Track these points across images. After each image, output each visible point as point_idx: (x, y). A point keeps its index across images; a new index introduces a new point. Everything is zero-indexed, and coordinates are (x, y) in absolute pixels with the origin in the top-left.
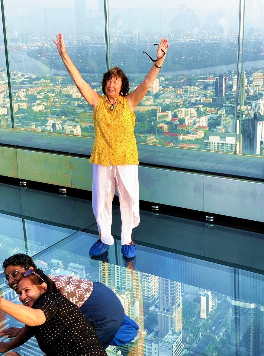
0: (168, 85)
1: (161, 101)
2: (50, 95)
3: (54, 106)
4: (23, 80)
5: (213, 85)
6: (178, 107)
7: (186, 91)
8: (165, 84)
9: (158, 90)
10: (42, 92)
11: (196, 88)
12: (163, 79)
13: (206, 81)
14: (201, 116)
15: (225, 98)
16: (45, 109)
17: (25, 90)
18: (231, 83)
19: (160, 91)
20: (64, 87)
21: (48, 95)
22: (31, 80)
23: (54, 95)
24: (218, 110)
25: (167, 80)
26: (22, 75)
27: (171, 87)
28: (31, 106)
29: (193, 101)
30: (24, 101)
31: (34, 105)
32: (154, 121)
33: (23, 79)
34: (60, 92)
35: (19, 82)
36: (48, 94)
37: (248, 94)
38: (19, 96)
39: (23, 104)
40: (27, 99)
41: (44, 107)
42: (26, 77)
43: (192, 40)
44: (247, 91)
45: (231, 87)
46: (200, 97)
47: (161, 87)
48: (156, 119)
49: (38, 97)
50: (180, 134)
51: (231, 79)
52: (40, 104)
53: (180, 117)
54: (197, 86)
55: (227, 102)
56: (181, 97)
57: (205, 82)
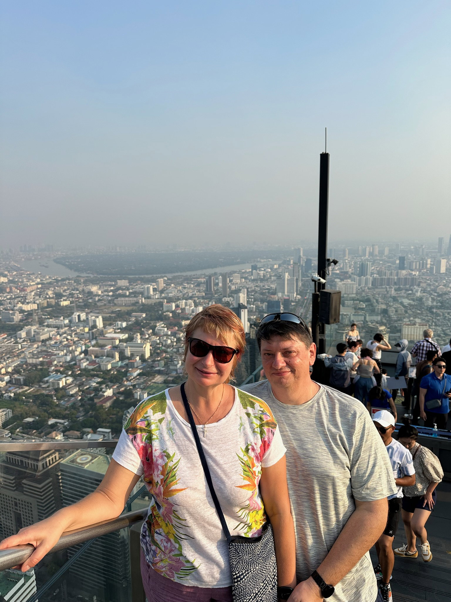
0: (170, 283)
1: (166, 295)
2: (74, 292)
3: (78, 301)
4: (51, 282)
5: (204, 283)
6: (178, 299)
7: (185, 288)
8: (168, 282)
9: (163, 287)
10: (67, 290)
11: (192, 286)
12: (166, 278)
13: (199, 280)
14: (197, 306)
15: (214, 292)
16: (71, 303)
17: (53, 289)
18: (217, 281)
19: (164, 288)
20: (86, 286)
21: (73, 293)
22: (57, 281)
23: (78, 292)
24: (209, 301)
25: (169, 279)
26: (50, 277)
27: (173, 285)
28: (58, 301)
29: (190, 294)
30: (53, 298)
31: (61, 301)
32: (161, 310)
33: (51, 280)
34: (83, 290)
35: (47, 283)
36: (72, 291)
37: (230, 289)
38: (47, 294)
39: (51, 300)
40: (54, 296)
41: (69, 302)
42: (53, 278)
43: (186, 250)
44: (230, 287)
45: (217, 284)
46: (196, 292)
47: (165, 285)
48: (163, 309)
49: (65, 294)
50: (182, 320)
51: (217, 279)
52: (65, 300)
53: (181, 307)
54: (193, 284)
55: (216, 296)
56: (181, 292)
57: (197, 281)
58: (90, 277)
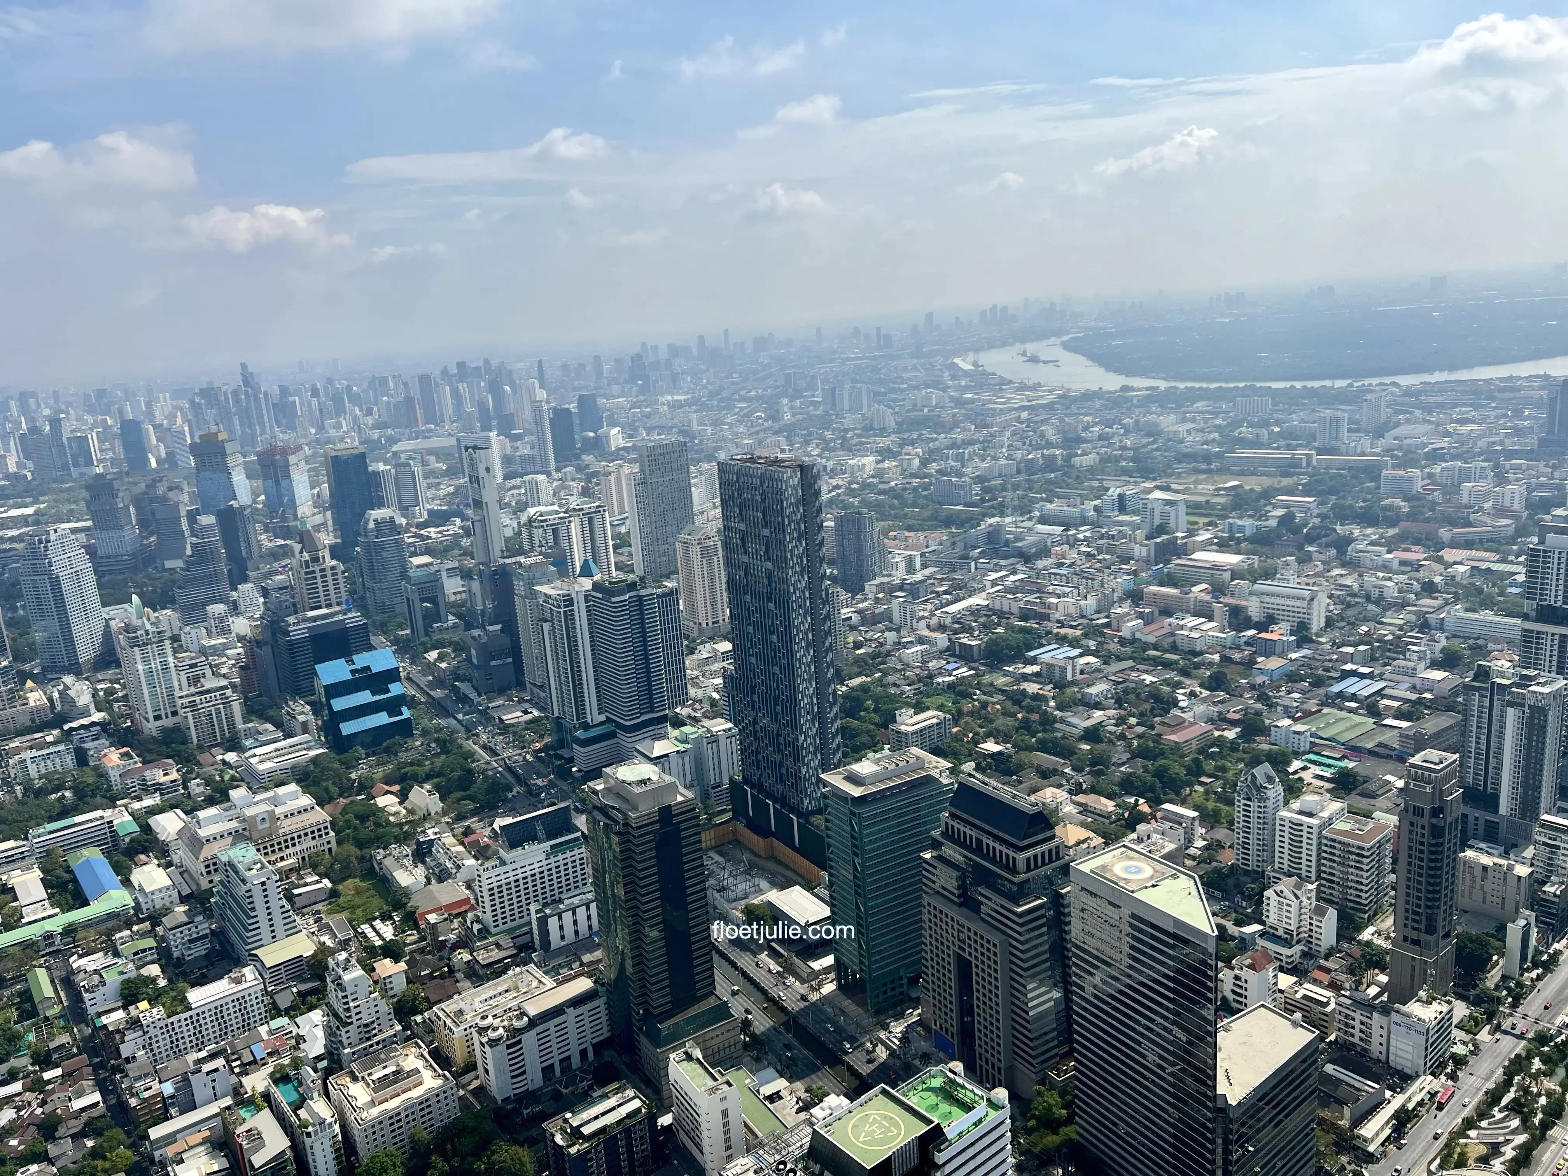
0: (1410, 405)
2: (1111, 431)
3: (1121, 456)
4: (1053, 402)
6: (1437, 458)
9: (1383, 420)
12: (1395, 391)
14: (1508, 482)
17: (1057, 422)
19: (1388, 420)
20: (1145, 414)
21: (1108, 433)
22: (1068, 400)
24: (1555, 468)
25: (1405, 394)
28: (1068, 456)
29: (1482, 444)
31: (1077, 455)
32: (1371, 493)
33: (1052, 398)
35: (1044, 406)
36: (1107, 430)
38: (1043, 436)
40: (1060, 440)
41: (1098, 458)
47: (1389, 411)
48: (1378, 487)
49: (1087, 436)
53: (1444, 483)
56: (1448, 435)
58: (1157, 388)
